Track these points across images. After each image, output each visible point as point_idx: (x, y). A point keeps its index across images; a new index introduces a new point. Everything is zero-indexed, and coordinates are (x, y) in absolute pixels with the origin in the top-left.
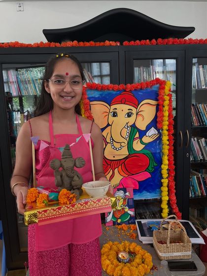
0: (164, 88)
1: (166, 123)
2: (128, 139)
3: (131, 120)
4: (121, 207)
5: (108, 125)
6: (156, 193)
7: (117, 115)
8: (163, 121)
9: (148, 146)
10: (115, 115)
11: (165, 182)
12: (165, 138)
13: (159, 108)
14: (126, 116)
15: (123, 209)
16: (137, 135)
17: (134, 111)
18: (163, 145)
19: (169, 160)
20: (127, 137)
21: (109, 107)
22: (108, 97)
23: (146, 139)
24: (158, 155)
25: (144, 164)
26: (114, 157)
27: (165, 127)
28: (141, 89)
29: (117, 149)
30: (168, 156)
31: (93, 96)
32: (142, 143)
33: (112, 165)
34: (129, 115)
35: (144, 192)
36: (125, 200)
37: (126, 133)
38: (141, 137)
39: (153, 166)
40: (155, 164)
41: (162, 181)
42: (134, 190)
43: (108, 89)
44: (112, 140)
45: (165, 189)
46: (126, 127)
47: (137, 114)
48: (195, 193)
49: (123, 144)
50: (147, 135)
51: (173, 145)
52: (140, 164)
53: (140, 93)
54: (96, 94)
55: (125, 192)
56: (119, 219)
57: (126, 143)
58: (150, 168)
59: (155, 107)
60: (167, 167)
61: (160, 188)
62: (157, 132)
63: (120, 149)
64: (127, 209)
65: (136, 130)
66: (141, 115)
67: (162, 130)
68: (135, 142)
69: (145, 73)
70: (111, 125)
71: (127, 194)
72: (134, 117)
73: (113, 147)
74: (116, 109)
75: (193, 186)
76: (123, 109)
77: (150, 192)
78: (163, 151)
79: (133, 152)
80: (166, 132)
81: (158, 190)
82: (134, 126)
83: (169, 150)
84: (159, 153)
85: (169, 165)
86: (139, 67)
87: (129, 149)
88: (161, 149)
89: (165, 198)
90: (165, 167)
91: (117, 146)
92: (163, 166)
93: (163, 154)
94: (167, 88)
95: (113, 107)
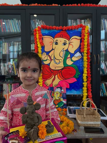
0: (84, 29)
1: (86, 49)
2: (64, 58)
3: (66, 47)
4: (59, 98)
5: (53, 49)
6: (80, 91)
7: (58, 44)
8: (84, 48)
9: (75, 62)
10: (56, 43)
11: (85, 84)
12: (85, 58)
13: (82, 41)
14: (63, 45)
15: (60, 99)
16: (69, 56)
17: (68, 42)
18: (84, 62)
19: (87, 71)
20: (63, 56)
21: (53, 39)
22: (53, 34)
23: (74, 59)
24: (81, 68)
25: (73, 73)
26: (55, 68)
27: (85, 51)
28: (71, 30)
29: (57, 64)
30: (87, 68)
31: (45, 33)
32: (72, 60)
33: (54, 72)
34: (65, 44)
35: (73, 90)
36: (61, 94)
37: (62, 54)
38: (71, 57)
39: (78, 75)
40: (79, 74)
41: (84, 83)
42: (66, 88)
43: (53, 29)
44: (54, 58)
45: (85, 89)
46: (63, 51)
47: (69, 44)
48: (103, 94)
49: (61, 61)
50: (75, 56)
51: (90, 62)
52: (70, 73)
53: (71, 32)
54: (46, 32)
55: (61, 89)
56: (57, 105)
57: (63, 60)
58: (76, 76)
59: (80, 40)
60: (86, 75)
61: (82, 88)
62: (80, 55)
63: (59, 63)
64: (62, 100)
65: (68, 53)
66: (71, 44)
67: (84, 53)
68: (68, 60)
69: (74, 23)
70: (54, 50)
71: (62, 90)
72: (67, 45)
73: (55, 62)
74: (57, 40)
75: (102, 90)
76: (61, 40)
77: (76, 91)
78: (84, 65)
79: (66, 66)
80: (85, 54)
81: (81, 89)
82: (67, 51)
83: (88, 65)
84: (82, 67)
85: (87, 74)
86: (71, 20)
87: (64, 63)
88: (83, 65)
89: (85, 94)
90: (85, 75)
91: (57, 61)
92: (84, 75)
93: (84, 67)
94: (86, 29)
95: (56, 39)
